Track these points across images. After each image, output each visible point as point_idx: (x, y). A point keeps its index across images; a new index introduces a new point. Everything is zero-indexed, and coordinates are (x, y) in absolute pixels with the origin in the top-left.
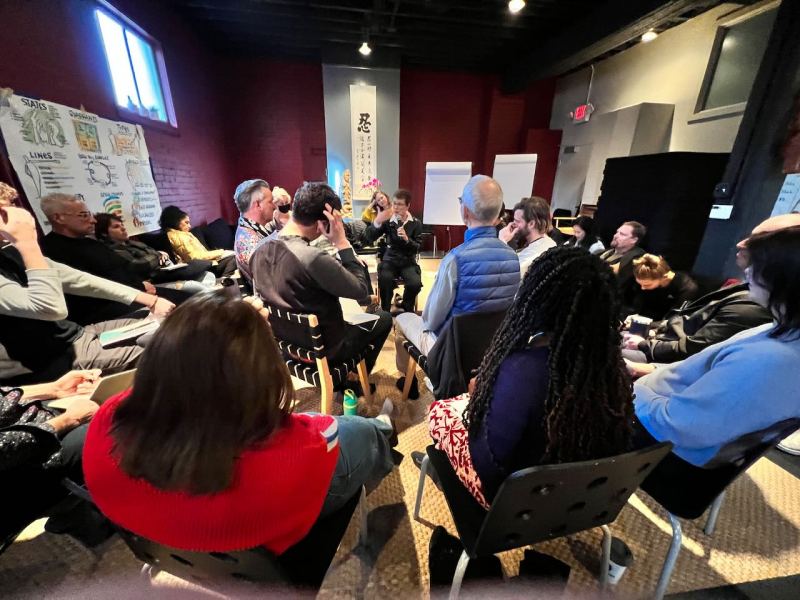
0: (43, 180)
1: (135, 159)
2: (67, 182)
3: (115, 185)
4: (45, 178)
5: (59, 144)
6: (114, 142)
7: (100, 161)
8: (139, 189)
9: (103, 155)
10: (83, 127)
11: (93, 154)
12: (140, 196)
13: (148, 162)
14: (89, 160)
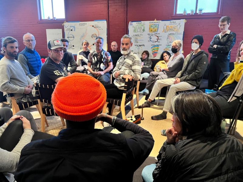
0: (134, 41)
1: (174, 33)
2: (141, 41)
5: (142, 31)
6: (165, 28)
7: (156, 35)
9: (157, 33)
10: (153, 26)
11: (153, 33)
13: (183, 33)
14: (151, 35)
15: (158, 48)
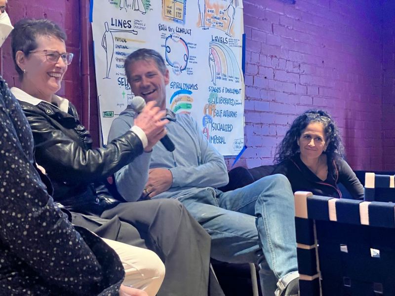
0: (115, 56)
1: (224, 36)
3: (190, 73)
4: (118, 53)
6: (202, 11)
7: (182, 35)
8: (220, 84)
11: (174, 25)
12: (220, 95)
14: (168, 33)
15: (189, 99)
